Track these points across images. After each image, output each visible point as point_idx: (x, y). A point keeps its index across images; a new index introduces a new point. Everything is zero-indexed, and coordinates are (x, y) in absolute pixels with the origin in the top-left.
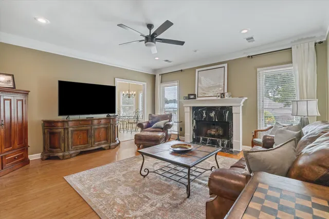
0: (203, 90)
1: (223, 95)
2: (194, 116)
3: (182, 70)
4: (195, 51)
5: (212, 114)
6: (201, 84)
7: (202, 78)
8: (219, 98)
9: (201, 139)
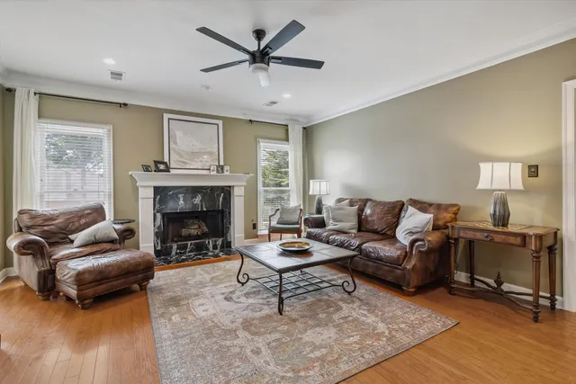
0: (181, 157)
1: (220, 168)
2: (157, 206)
3: (125, 105)
4: (208, 88)
5: (198, 200)
6: (176, 143)
7: (179, 134)
8: (215, 173)
9: (175, 246)
